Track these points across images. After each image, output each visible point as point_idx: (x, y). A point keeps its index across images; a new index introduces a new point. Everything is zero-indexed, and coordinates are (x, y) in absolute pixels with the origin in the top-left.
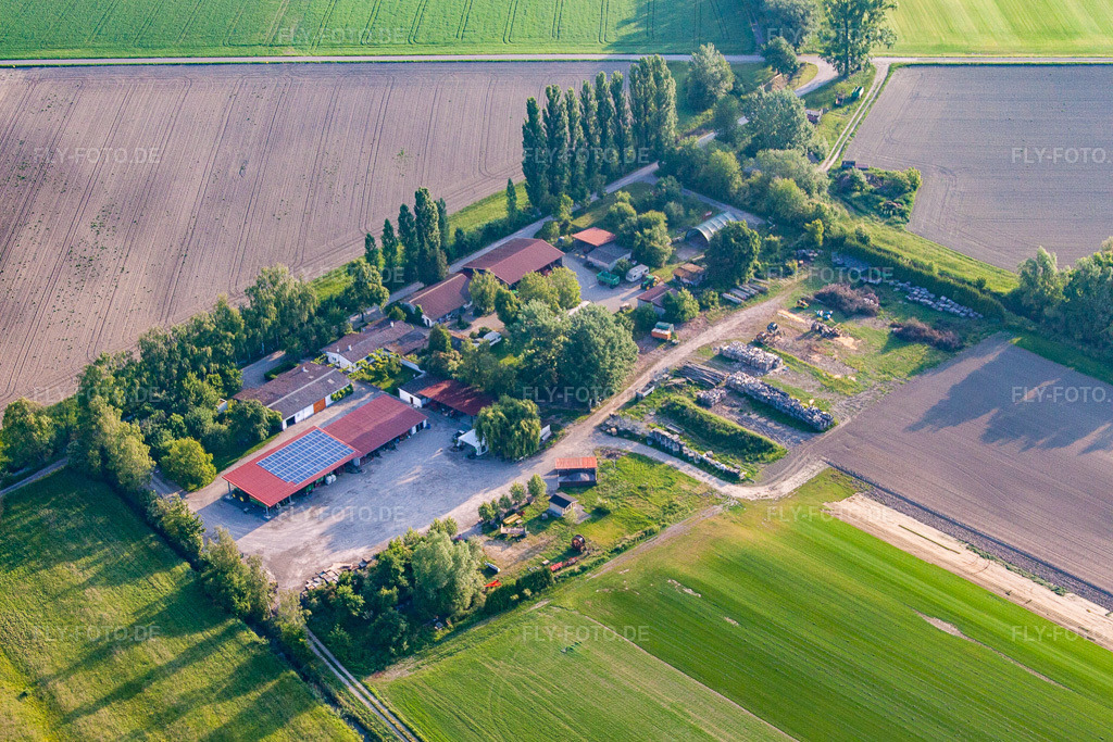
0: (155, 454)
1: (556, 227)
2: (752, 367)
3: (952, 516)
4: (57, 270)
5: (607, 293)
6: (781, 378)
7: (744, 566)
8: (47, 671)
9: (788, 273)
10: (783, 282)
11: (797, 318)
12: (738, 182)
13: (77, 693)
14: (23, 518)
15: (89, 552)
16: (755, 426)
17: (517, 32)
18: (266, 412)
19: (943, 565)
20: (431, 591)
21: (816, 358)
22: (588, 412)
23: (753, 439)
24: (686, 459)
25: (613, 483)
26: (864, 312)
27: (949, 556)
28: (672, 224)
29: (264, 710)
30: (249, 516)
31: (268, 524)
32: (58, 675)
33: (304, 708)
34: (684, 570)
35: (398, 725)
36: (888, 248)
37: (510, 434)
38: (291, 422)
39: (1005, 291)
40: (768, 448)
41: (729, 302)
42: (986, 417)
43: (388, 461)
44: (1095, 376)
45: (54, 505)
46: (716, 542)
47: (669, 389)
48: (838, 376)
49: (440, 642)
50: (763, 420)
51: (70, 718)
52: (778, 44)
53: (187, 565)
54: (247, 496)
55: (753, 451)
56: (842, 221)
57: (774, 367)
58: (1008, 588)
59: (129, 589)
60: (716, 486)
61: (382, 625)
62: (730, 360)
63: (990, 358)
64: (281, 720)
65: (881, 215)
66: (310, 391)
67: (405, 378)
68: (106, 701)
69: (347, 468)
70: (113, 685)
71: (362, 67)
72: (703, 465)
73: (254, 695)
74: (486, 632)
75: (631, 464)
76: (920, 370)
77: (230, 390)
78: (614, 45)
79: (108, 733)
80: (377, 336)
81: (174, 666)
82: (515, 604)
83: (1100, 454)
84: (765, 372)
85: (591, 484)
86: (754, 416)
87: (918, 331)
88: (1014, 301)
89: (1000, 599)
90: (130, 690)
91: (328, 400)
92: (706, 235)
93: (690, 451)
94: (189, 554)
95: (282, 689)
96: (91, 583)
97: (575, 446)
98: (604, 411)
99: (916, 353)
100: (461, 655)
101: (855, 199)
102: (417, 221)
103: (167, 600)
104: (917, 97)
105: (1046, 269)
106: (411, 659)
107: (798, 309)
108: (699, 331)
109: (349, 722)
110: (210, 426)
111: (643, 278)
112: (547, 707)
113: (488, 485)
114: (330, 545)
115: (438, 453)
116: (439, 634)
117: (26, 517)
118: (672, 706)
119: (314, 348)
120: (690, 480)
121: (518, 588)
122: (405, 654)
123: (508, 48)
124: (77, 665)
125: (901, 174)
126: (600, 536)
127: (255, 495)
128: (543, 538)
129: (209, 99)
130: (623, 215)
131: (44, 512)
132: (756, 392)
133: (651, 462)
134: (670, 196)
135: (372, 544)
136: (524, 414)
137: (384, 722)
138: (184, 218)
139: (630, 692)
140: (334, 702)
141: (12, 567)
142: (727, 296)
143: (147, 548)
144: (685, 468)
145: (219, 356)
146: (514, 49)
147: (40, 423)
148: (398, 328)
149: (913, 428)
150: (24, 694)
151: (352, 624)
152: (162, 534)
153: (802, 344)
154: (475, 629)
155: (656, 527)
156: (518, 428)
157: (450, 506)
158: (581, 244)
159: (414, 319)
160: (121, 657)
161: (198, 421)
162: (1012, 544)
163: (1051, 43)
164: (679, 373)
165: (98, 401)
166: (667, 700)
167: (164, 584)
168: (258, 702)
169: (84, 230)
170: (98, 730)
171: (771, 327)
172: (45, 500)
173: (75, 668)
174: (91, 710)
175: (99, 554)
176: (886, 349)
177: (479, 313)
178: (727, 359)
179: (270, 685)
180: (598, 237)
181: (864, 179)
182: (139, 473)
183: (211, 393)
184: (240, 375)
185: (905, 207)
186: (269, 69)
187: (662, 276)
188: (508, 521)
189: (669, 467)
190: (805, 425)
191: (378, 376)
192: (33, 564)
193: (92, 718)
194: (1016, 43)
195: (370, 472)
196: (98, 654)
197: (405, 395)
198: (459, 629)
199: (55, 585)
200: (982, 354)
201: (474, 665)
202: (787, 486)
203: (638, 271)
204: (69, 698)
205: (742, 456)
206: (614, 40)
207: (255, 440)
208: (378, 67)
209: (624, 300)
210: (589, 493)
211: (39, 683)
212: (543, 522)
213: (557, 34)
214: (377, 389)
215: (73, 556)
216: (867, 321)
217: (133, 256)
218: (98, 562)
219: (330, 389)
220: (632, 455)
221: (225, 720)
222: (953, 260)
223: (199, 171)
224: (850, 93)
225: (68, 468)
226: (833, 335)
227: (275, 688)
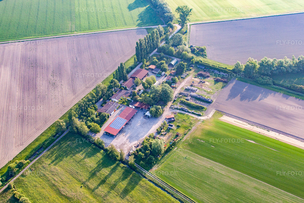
0: (89, 127)
1: (144, 66)
2: (193, 91)
3: (242, 118)
4: (48, 86)
5: (159, 78)
6: (198, 93)
7: (209, 133)
8: (84, 180)
9: (190, 70)
10: (191, 72)
11: (196, 79)
12: (174, 52)
13: (92, 184)
14: (64, 145)
15: (81, 151)
16: (198, 104)
17: (118, 24)
18: (107, 115)
19: (246, 128)
21: (203, 87)
22: (167, 105)
23: (200, 106)
24: (189, 112)
25: (178, 120)
26: (208, 77)
27: (245, 126)
28: (166, 63)
29: (132, 182)
30: (111, 137)
31: (115, 139)
32: (87, 181)
33: (140, 180)
34: (199, 137)
35: (160, 181)
36: (206, 63)
37: (157, 113)
38: (111, 115)
39: (231, 69)
41: (182, 78)
42: (239, 96)
43: (133, 121)
44: (254, 85)
45: (70, 141)
46: (203, 130)
47: (179, 98)
48: (209, 91)
49: (160, 160)
50: (199, 102)
51: (93, 191)
52: (170, 23)
53: (102, 150)
54: (109, 133)
55: (201, 109)
56: (197, 59)
57: (197, 90)
58: (259, 132)
59: (93, 158)
60: (197, 117)
61: (149, 159)
62: (188, 90)
63: (234, 83)
64: (137, 183)
65: (202, 56)
66: (112, 108)
67: (129, 103)
68: (99, 185)
69: (127, 124)
70: (99, 181)
71: (91, 35)
72: (193, 113)
73: (129, 178)
74: (168, 156)
75: (179, 115)
76: (223, 88)
77: (96, 110)
78: (138, 25)
79: (103, 193)
80: (120, 94)
81: (110, 174)
82: (171, 149)
83: (262, 101)
84: (196, 92)
85: (174, 121)
86: (198, 101)
87: (219, 80)
88: (233, 71)
89: (259, 134)
90: (103, 182)
91: (116, 109)
92: (173, 64)
93: (190, 111)
94: (102, 148)
95: (134, 176)
96: (85, 158)
97: (167, 113)
98: (170, 104)
99: (220, 84)
100: (165, 162)
101: (196, 53)
103: (102, 159)
104: (197, 31)
106: (156, 165)
107: (195, 77)
108: (180, 84)
109: (150, 181)
110: (96, 119)
112: (186, 171)
113: (155, 123)
114: (129, 142)
115: (142, 118)
116: (159, 158)
117: (65, 144)
118: (210, 167)
119: (109, 98)
120: (192, 117)
121: (171, 146)
122: (154, 164)
123: (117, 28)
124: (90, 178)
125: (203, 47)
126: (181, 131)
127: (111, 133)
128: (170, 134)
129: (64, 44)
130: (156, 62)
131: (69, 143)
132: (196, 96)
133: (183, 114)
134: (163, 57)
135: (138, 140)
137: (157, 180)
138: (69, 71)
139: (201, 165)
140: (145, 177)
141: (67, 157)
142: (182, 76)
143: (93, 148)
144: (190, 114)
146: (119, 28)
148: (124, 91)
149: (227, 100)
150: (82, 187)
151: (143, 159)
152: (94, 144)
153: (199, 85)
154: (165, 156)
155: (190, 128)
157: (149, 129)
158: (150, 68)
159: (125, 89)
160: (98, 174)
161: (93, 118)
162: (256, 122)
163: (216, 18)
164: (180, 94)
166: (209, 166)
167: (100, 156)
168: (130, 180)
169: (50, 77)
170: (100, 192)
171: (193, 82)
172: (68, 139)
173: (89, 178)
174: (97, 188)
175: (83, 151)
176: (215, 84)
177: (137, 86)
178: (187, 90)
179: (131, 176)
180: (153, 67)
181: (196, 49)
182: (87, 132)
183: (94, 111)
184: (97, 106)
185: (205, 54)
186: (73, 37)
187: (168, 73)
188: (162, 131)
189: (187, 115)
190: (208, 102)
191: (123, 102)
192: (71, 155)
193: (98, 190)
194: (209, 18)
195: (131, 124)
196: (93, 174)
197: (130, 106)
198: (163, 157)
199: (78, 160)
200: (232, 83)
201: (169, 164)
202: (210, 115)
203: (163, 73)
204: (92, 187)
205: (199, 110)
206: (137, 24)
207: (105, 120)
208: (94, 34)
209: (163, 79)
210: (174, 122)
211: (83, 183)
212: (168, 130)
213: (126, 24)
214: (124, 105)
215: (79, 152)
216: (209, 78)
217: (63, 82)
218: (84, 153)
219: (116, 107)
220: (179, 113)
221: (125, 185)
222: (218, 64)
223: (68, 61)
224: (185, 31)
225: (69, 132)
226: (204, 82)
227: (132, 176)
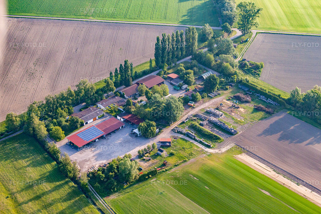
0: (48, 130)
1: (163, 72)
2: (215, 115)
3: (269, 161)
4: (23, 76)
5: (176, 92)
6: (223, 119)
7: (211, 172)
8: (15, 191)
9: (227, 89)
10: (225, 92)
11: (228, 102)
12: (214, 63)
13: (23, 197)
14: (9, 146)
15: (28, 157)
16: (215, 132)
17: (154, 16)
18: (80, 120)
19: (266, 175)
20: (124, 174)
21: (233, 114)
22: (169, 125)
23: (215, 136)
24: (196, 140)
25: (176, 146)
26: (247, 102)
27: (268, 172)
28: (195, 74)
29: (75, 206)
30: (74, 149)
31: (79, 152)
32: (18, 192)
33: (87, 205)
34: (194, 172)
35: (113, 212)
36: (254, 84)
37: (148, 131)
38: (87, 123)
39: (286, 98)
40: (219, 139)
41: (210, 96)
42: (280, 133)
43: (113, 136)
44: (310, 123)
45: (19, 143)
46: (203, 164)
47: (192, 120)
48: (239, 119)
49: (125, 189)
50: (218, 131)
51: (20, 205)
52: (226, 25)
53: (55, 162)
54: (73, 144)
55: (215, 139)
56: (242, 76)
57: (221, 116)
58: (284, 183)
59: (39, 168)
60: (204, 149)
61: (109, 183)
62: (209, 113)
63: (281, 117)
64: (80, 209)
65: (253, 74)
66: (92, 115)
67: (119, 113)
68: (31, 200)
69: (102, 138)
70: (33, 196)
71: (111, 24)
72: (201, 142)
73: (72, 201)
74: (138, 186)
75: (181, 141)
76: (262, 119)
77: (70, 113)
78: (181, 22)
79: (31, 209)
80: (112, 100)
81: (50, 191)
82: (147, 179)
83: (311, 146)
84: (219, 117)
85: (170, 146)
86: (215, 129)
87: (262, 108)
88: (288, 101)
89: (281, 185)
90: (38, 198)
91: (97, 118)
92: (204, 77)
93: (197, 138)
94: (56, 159)
95: (81, 200)
96: (28, 166)
97: (165, 135)
98: (174, 125)
99: (260, 114)
100: (131, 193)
101: (246, 70)
102: (124, 69)
103: (49, 172)
104: (264, 42)
105: (298, 93)
106: (117, 193)
107: (229, 100)
108: (201, 104)
109: (98, 211)
110: (64, 123)
111: (186, 88)
112: (154, 209)
113: (141, 144)
114: (96, 159)
115: (127, 135)
116: (125, 187)
117: (11, 146)
118: (189, 211)
119: (94, 103)
120: (197, 146)
121: (148, 175)
122: (115, 192)
123: (152, 21)
124: (23, 189)
125: (258, 63)
126: (171, 161)
127: (75, 144)
128: (155, 161)
129: (68, 30)
130: (181, 70)
131: (16, 145)
132: (216, 123)
133: (186, 141)
134: (195, 66)
135: (108, 160)
136: (152, 125)
137: (109, 211)
138: (59, 63)
139: (178, 206)
140: (95, 204)
141: (6, 160)
142: (209, 95)
143: (44, 157)
144: (196, 143)
145: (68, 104)
146: (153, 22)
147: (16, 120)
148: (118, 98)
149: (259, 135)
150: (8, 197)
151: (101, 182)
152: (49, 153)
153: (229, 110)
154: (135, 186)
155: (187, 159)
156: (150, 129)
157: (130, 150)
158: (169, 78)
159: (122, 96)
160: (35, 188)
161: (61, 121)
162: (285, 170)
163: (301, 29)
164: (195, 116)
165: (33, 114)
166: (188, 209)
167: (49, 167)
168: (73, 203)
169: (31, 65)
170: (28, 208)
171: (221, 105)
172: (17, 141)
173: (22, 190)
174: (26, 203)
175: (31, 158)
176: (252, 113)
177: (140, 95)
178: (208, 113)
179: (77, 198)
180: (174, 76)
181: (248, 64)
182: (43, 135)
183: (65, 114)
184: (73, 109)
185: (259, 73)
186: (85, 22)
187: (192, 88)
188: (146, 155)
189: (191, 143)
190: (229, 133)
191: (112, 112)
192: (12, 159)
193: (26, 205)
194: (291, 28)
195: (108, 139)
196: (29, 187)
197: (119, 118)
198: (131, 185)
199: (18, 166)
200: (278, 116)
201: (134, 196)
202: (224, 150)
203: (185, 86)
204: (20, 199)
205: (211, 141)
206: (181, 21)
207: (76, 128)
208: (115, 24)
209: (181, 94)
210: (169, 148)
211: (12, 194)
212: (156, 156)
213: (165, 18)
214: (111, 115)
215: (24, 158)
216: (248, 104)
217: (45, 73)
218: (30, 160)
219: (98, 114)
220: (181, 139)
221: (64, 208)
222: (272, 88)
223: (64, 50)
224: (245, 40)
225: (23, 133)
226: (238, 108)
227: (79, 200)
